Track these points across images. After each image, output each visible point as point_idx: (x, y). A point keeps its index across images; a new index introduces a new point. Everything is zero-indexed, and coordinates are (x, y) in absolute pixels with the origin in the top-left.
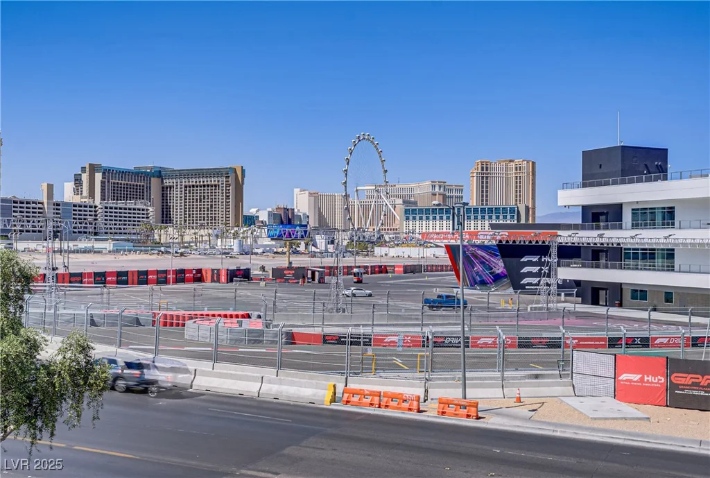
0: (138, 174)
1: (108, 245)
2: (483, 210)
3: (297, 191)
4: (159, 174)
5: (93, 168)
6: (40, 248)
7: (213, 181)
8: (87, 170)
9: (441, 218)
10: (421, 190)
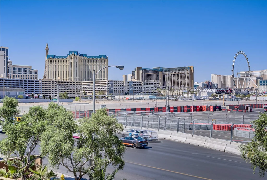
0: (155, 70)
1: (147, 97)
4: (162, 70)
5: (139, 69)
6: (124, 98)
7: (182, 72)
8: (137, 69)
10: (264, 73)
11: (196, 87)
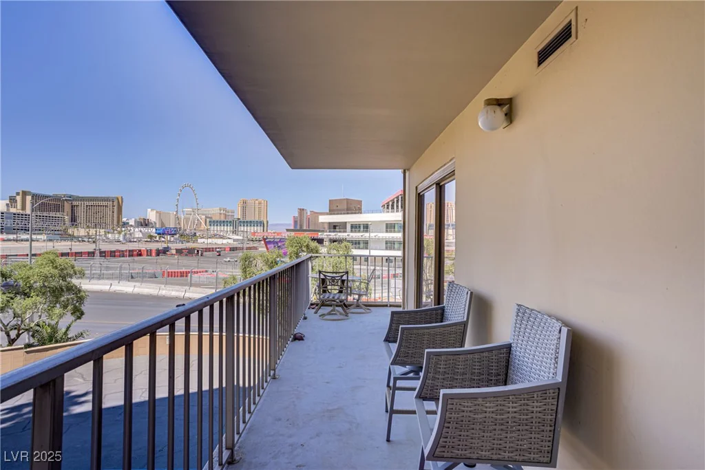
0: (57, 198)
1: (43, 237)
2: (244, 222)
3: (149, 210)
4: (71, 199)
5: (25, 194)
7: (105, 203)
8: (21, 194)
9: (227, 225)
10: (215, 212)
11: (125, 224)
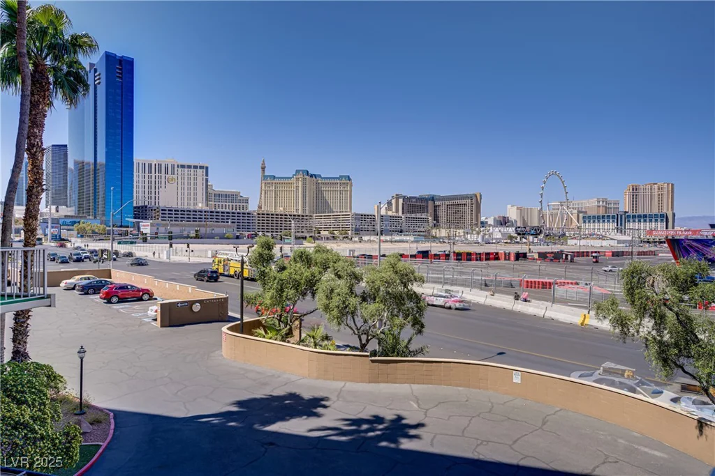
0: (421, 199)
3: (509, 206)
4: (433, 199)
6: (375, 239)
7: (463, 202)
8: (395, 197)
9: (609, 221)
10: (591, 204)
11: (483, 224)
